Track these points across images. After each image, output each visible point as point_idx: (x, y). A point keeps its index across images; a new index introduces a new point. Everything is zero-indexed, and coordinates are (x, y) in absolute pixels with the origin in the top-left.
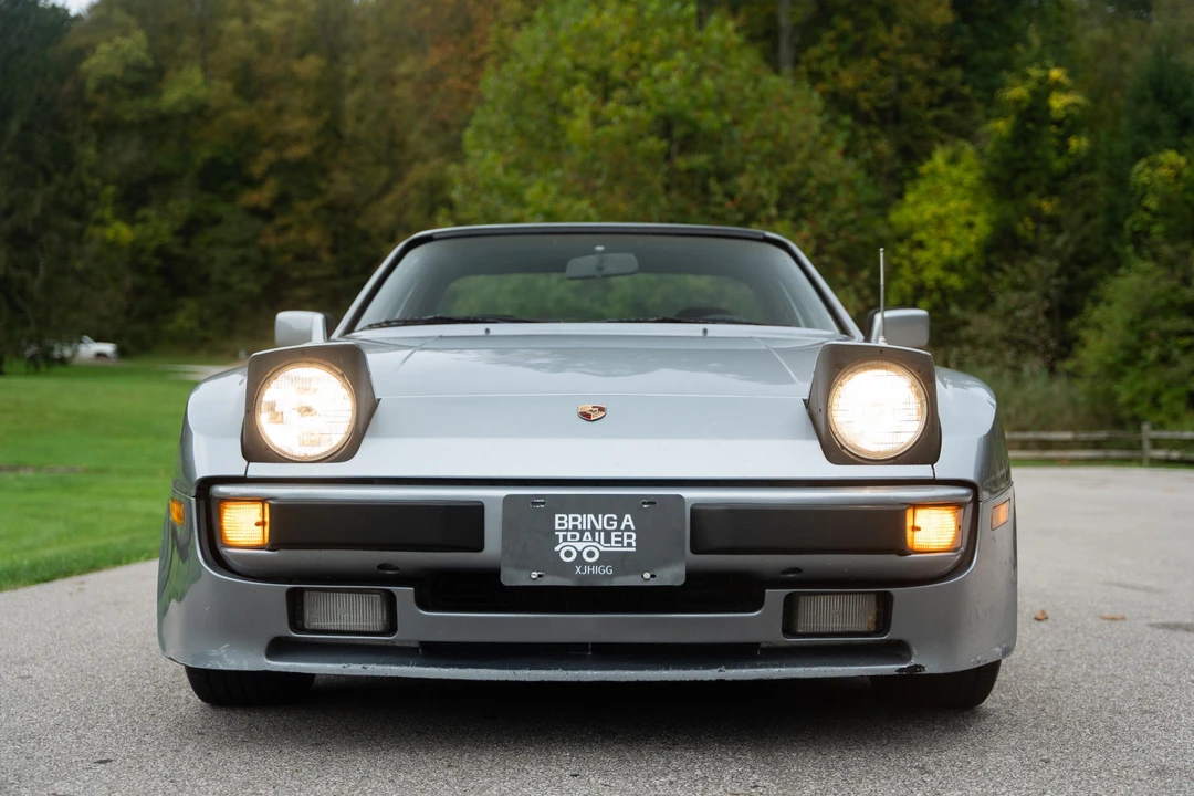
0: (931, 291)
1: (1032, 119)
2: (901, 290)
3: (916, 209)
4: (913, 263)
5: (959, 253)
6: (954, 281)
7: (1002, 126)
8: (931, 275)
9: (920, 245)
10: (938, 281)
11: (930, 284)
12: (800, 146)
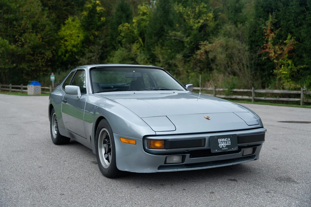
0: (69, 52)
1: (93, 12)
2: (62, 51)
3: (65, 31)
4: (65, 45)
5: (76, 43)
6: (75, 50)
7: (85, 13)
8: (69, 48)
9: (66, 41)
10: (71, 49)
11: (69, 50)
12: (36, 14)
